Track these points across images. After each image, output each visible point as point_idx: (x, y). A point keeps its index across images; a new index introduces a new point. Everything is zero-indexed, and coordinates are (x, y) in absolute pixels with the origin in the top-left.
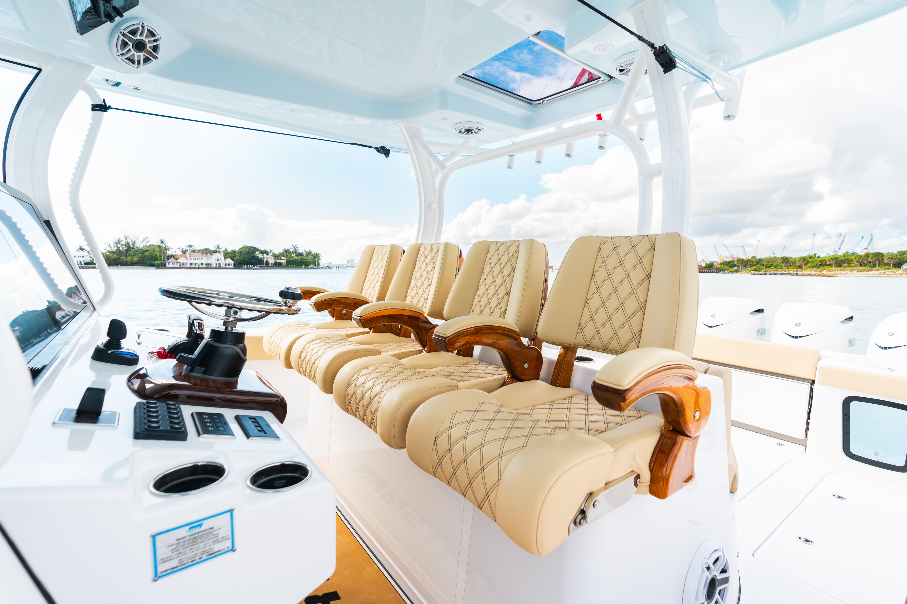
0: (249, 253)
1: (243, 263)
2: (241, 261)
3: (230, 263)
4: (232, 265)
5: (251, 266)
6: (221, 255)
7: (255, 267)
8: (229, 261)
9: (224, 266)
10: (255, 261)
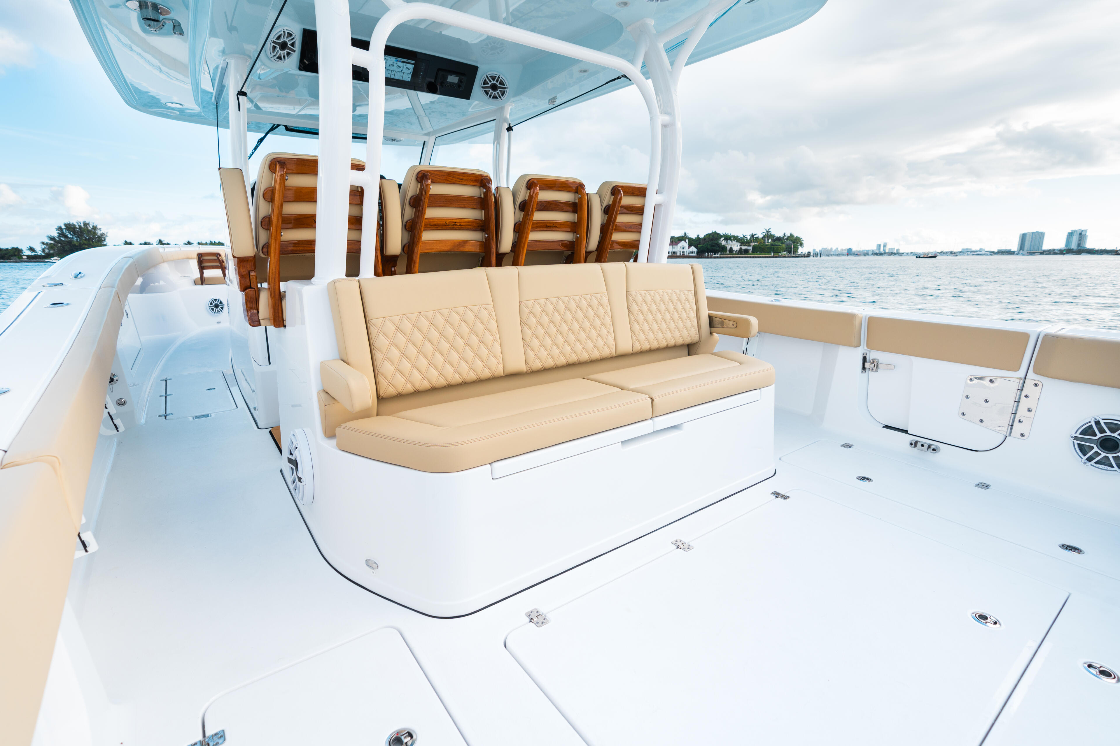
0: (712, 240)
1: (706, 251)
2: (704, 249)
3: (694, 251)
4: (695, 253)
5: (712, 254)
6: (686, 243)
7: (716, 255)
8: (693, 249)
9: (687, 255)
10: (718, 249)
